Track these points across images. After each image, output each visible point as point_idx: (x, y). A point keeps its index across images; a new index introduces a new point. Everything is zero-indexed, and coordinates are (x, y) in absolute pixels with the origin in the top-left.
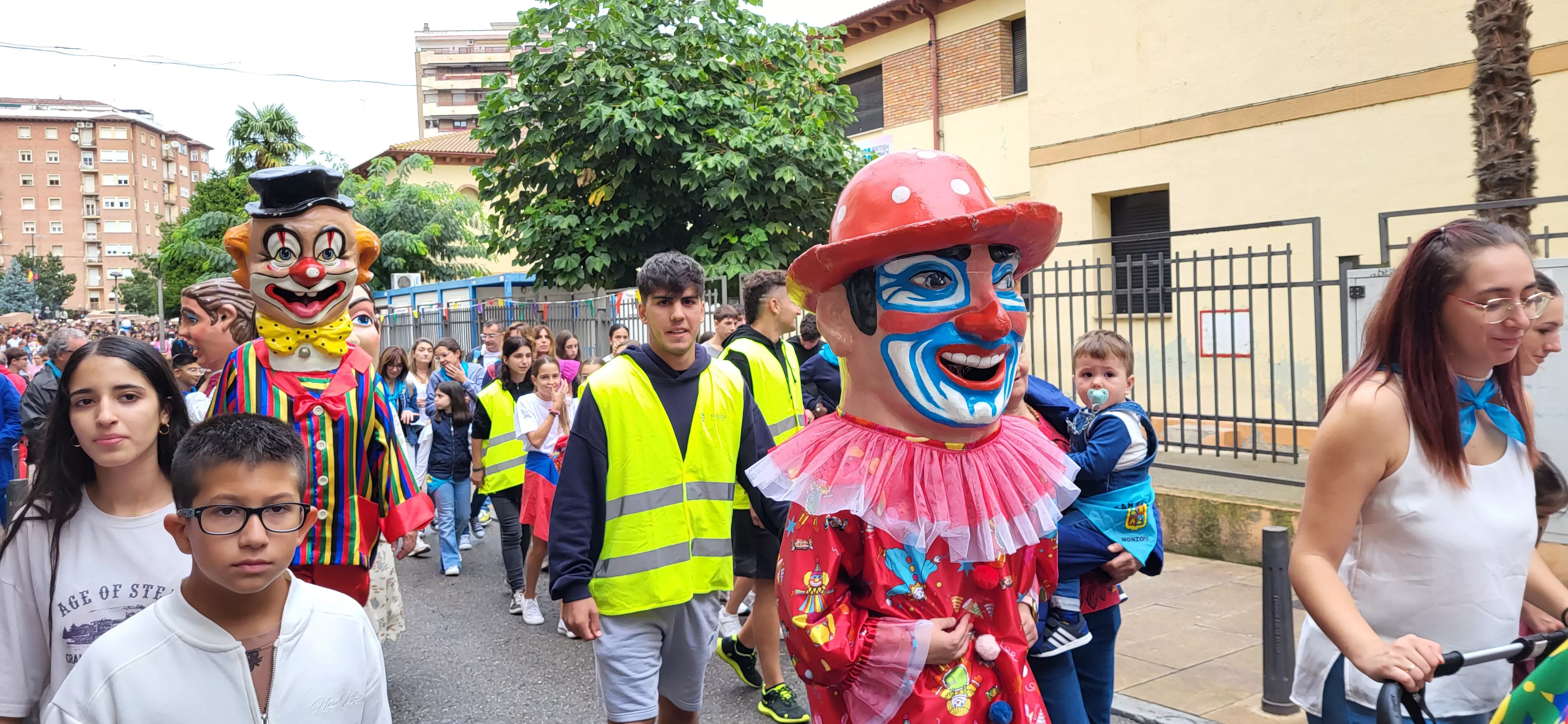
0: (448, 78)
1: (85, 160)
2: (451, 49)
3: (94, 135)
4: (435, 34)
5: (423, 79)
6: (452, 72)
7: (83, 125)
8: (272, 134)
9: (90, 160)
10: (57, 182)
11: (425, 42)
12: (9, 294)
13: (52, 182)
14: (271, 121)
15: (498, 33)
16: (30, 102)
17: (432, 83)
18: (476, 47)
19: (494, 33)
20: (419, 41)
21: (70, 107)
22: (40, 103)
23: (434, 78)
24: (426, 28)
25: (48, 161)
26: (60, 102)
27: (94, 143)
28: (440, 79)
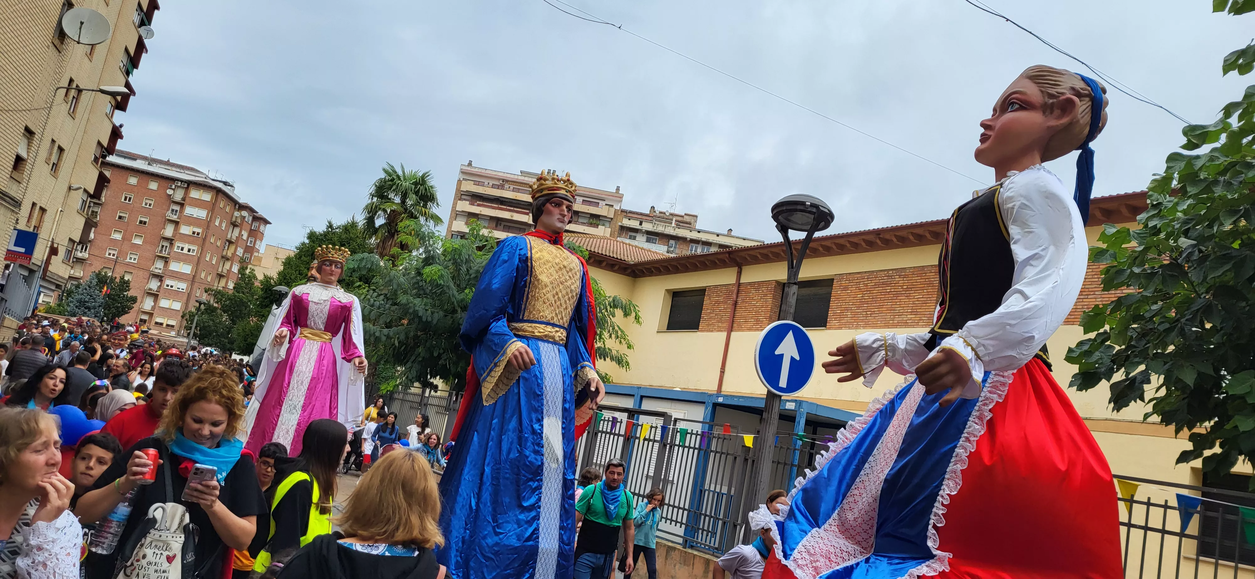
0: (478, 205)
1: (173, 210)
2: (486, 183)
3: (186, 193)
4: (476, 170)
5: (459, 201)
6: (483, 201)
7: (179, 184)
8: (414, 196)
9: (177, 211)
10: (145, 223)
11: (468, 174)
12: (80, 301)
13: (141, 222)
14: (416, 184)
15: (526, 179)
16: (144, 158)
17: (465, 206)
18: (507, 186)
19: (523, 178)
20: (463, 172)
21: (174, 169)
22: (151, 161)
23: (468, 202)
24: (470, 164)
25: (144, 205)
26: (168, 163)
27: (184, 199)
28: (472, 204)
